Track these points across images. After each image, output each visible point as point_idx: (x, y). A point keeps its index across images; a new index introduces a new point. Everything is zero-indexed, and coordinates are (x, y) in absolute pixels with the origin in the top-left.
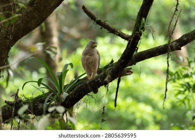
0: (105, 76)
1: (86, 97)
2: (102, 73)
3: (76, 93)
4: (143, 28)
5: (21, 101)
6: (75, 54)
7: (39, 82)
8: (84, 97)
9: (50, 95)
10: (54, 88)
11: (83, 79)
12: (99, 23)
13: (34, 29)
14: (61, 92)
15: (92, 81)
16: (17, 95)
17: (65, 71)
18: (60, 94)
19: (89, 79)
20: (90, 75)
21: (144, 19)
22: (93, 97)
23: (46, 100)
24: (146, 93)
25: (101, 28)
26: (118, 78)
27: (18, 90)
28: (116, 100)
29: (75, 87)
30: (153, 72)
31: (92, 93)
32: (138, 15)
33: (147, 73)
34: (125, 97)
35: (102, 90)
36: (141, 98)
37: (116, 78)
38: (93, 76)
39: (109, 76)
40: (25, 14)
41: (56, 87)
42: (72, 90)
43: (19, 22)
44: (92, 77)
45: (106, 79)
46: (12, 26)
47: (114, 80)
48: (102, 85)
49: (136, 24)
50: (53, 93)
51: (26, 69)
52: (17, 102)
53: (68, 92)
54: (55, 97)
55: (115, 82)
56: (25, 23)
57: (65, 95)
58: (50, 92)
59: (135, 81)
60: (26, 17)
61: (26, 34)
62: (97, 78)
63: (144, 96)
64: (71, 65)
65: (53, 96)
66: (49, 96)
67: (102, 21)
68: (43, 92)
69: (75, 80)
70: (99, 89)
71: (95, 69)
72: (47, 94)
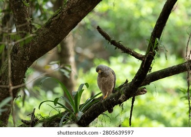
0: (119, 95)
1: (101, 116)
2: (117, 93)
3: (91, 112)
4: (156, 48)
5: (37, 120)
6: (88, 74)
7: (56, 102)
8: (99, 116)
9: (66, 114)
10: (70, 107)
11: (98, 98)
12: (113, 43)
13: (51, 50)
14: (77, 112)
15: (107, 100)
16: (33, 114)
17: (81, 91)
18: (75, 114)
19: (104, 98)
20: (105, 94)
21: (157, 39)
22: (107, 116)
23: (62, 119)
24: (158, 112)
25: (116, 48)
26: (132, 98)
27: (35, 109)
28: (130, 119)
29: (90, 107)
30: (165, 91)
31: (107, 112)
32: (152, 35)
33: (160, 92)
34: (138, 116)
35: (117, 109)
36: (154, 116)
37: (130, 97)
38: (108, 95)
39: (123, 95)
40: (42, 35)
41: (72, 107)
42: (87, 110)
43: (36, 43)
44: (106, 96)
45: (120, 99)
46: (29, 47)
47: (128, 99)
48: (116, 104)
49: (150, 44)
50: (68, 113)
51: (42, 89)
52: (33, 121)
53: (83, 111)
54: (71, 116)
55: (129, 102)
56: (42, 44)
57: (80, 114)
58: (66, 112)
59: (148, 100)
60: (42, 38)
61: (43, 55)
62: (112, 97)
63: (157, 114)
64: (87, 84)
65: (69, 115)
66: (65, 116)
67: (117, 41)
68: (59, 112)
69: (90, 100)
70: (114, 108)
71: (110, 88)
72: (63, 113)
